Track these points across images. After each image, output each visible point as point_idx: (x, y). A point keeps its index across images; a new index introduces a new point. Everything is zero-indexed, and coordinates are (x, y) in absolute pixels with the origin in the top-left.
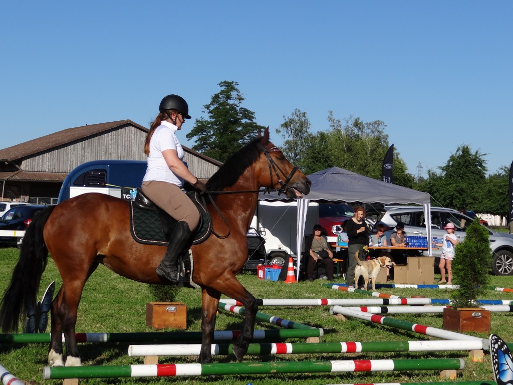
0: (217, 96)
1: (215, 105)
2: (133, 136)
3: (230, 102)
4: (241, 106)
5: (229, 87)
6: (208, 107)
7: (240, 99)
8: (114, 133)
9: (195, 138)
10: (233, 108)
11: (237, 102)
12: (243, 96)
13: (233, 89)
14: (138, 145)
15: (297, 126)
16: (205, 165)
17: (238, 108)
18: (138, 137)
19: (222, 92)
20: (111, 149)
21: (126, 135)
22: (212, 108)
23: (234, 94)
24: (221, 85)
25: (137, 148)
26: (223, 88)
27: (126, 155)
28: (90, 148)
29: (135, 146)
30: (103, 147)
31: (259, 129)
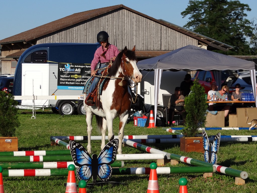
2: (126, 18)
8: (110, 15)
14: (129, 25)
16: (186, 39)
18: (129, 19)
20: (108, 29)
21: (120, 17)
25: (129, 27)
27: (120, 33)
28: (91, 28)
29: (128, 26)
30: (101, 28)
31: (243, 6)
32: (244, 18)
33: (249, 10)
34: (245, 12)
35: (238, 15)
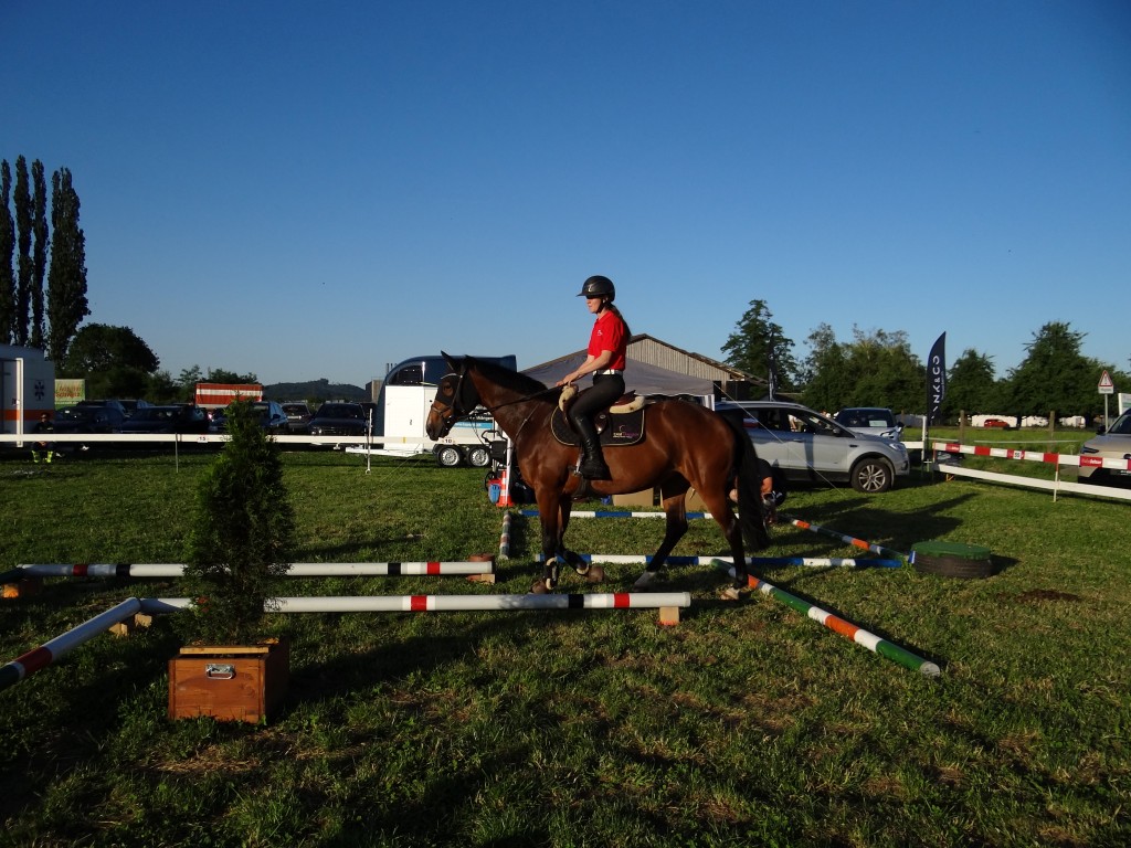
0: (748, 313)
1: (747, 322)
3: (759, 318)
4: (770, 321)
5: (759, 305)
6: (739, 323)
7: (769, 315)
9: (729, 351)
10: (763, 323)
11: (765, 318)
12: (771, 313)
13: (762, 306)
15: (823, 337)
17: (767, 324)
19: (753, 310)
22: (743, 324)
23: (763, 311)
24: (751, 303)
26: (753, 306)
31: (786, 341)
32: (788, 353)
33: (793, 345)
34: (789, 347)
35: (781, 350)
